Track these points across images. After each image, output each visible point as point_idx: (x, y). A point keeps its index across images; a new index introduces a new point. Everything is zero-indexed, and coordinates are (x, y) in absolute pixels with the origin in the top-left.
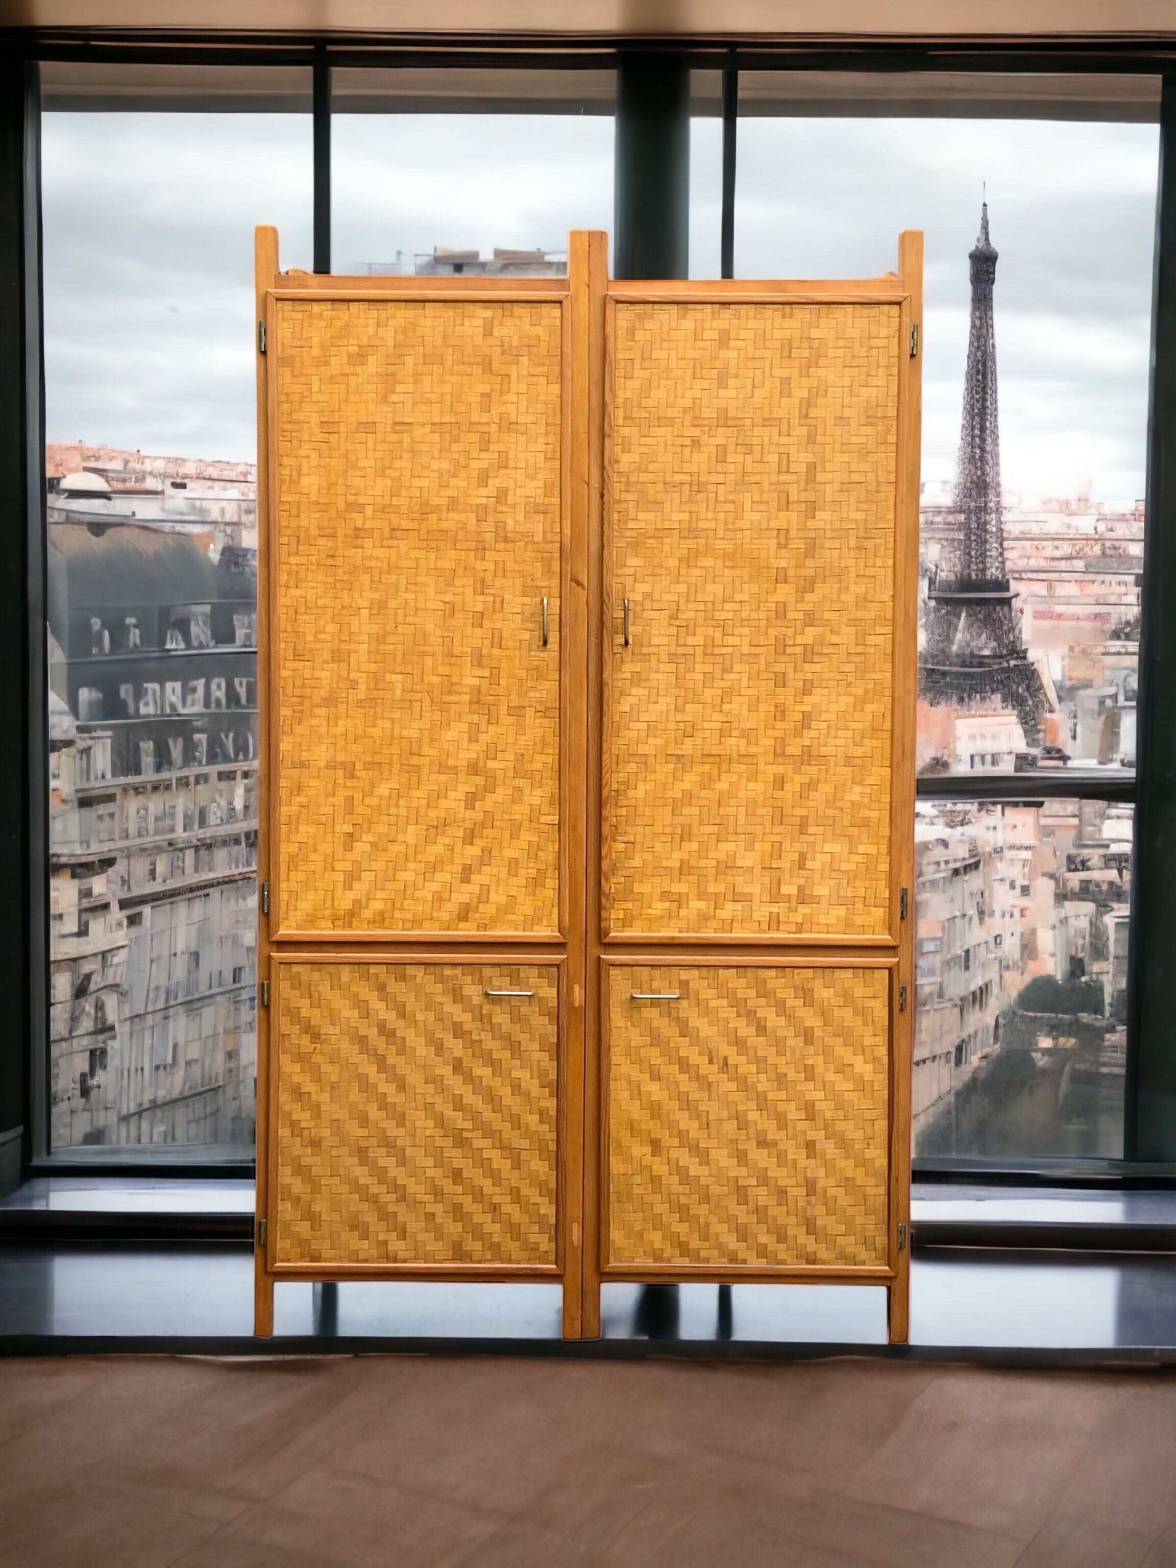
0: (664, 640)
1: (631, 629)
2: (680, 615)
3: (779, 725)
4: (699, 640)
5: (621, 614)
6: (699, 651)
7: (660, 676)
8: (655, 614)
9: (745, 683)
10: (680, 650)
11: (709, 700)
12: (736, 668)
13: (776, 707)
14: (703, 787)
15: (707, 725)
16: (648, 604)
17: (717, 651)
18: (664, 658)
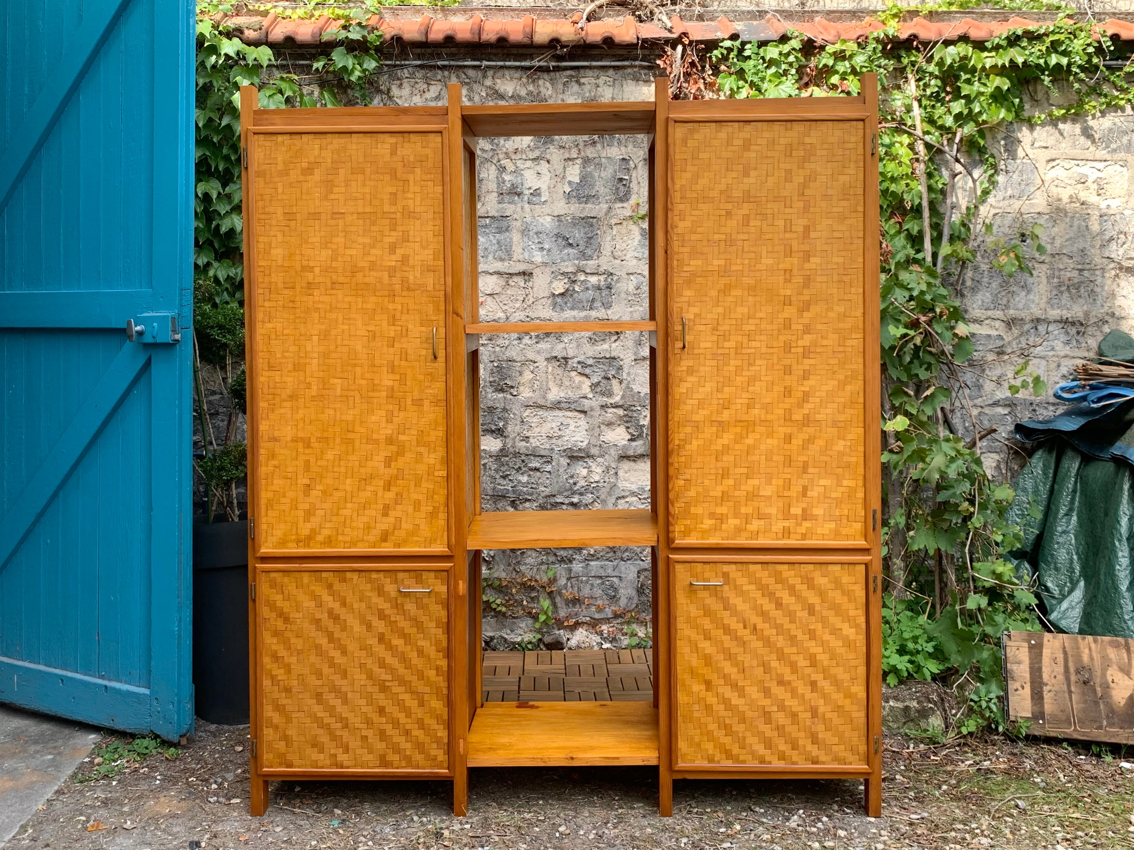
0: (709, 345)
1: (687, 338)
2: (720, 328)
3: (787, 400)
4: (732, 344)
5: (680, 328)
6: (733, 351)
7: (707, 369)
8: (702, 328)
9: (763, 373)
10: (720, 351)
11: (740, 384)
12: (758, 362)
13: (785, 388)
14: (736, 442)
15: (739, 401)
16: (697, 321)
17: (744, 351)
18: (709, 356)
